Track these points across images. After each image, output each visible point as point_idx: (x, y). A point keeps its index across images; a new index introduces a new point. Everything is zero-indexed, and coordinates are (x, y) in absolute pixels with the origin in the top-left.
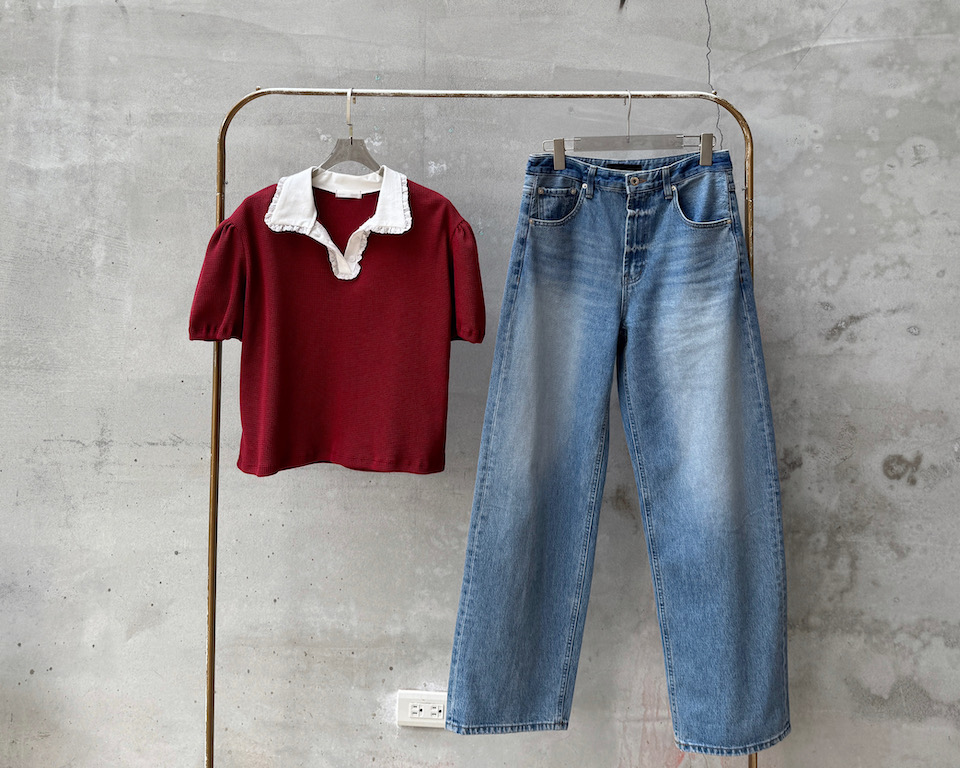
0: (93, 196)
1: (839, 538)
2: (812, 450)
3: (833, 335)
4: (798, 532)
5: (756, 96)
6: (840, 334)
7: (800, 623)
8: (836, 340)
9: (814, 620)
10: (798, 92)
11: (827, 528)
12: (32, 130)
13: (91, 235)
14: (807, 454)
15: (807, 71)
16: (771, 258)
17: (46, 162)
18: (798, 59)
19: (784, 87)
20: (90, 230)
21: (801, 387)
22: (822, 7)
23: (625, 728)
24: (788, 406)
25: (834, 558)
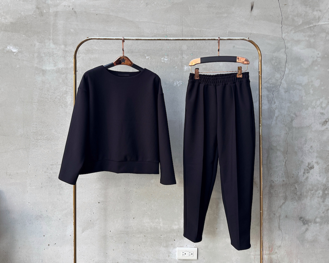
0: (66, 79)
1: (326, 192)
2: (317, 163)
3: (324, 124)
4: (313, 190)
5: (298, 42)
6: (327, 123)
7: (313, 221)
8: (325, 125)
9: (318, 220)
10: (312, 40)
11: (322, 189)
12: (43, 55)
13: (66, 93)
14: (315, 164)
15: (316, 33)
16: (304, 98)
17: (49, 67)
18: (312, 29)
19: (307, 39)
20: (66, 91)
21: (314, 142)
22: (320, 11)
23: (255, 258)
24: (309, 148)
25: (325, 199)
